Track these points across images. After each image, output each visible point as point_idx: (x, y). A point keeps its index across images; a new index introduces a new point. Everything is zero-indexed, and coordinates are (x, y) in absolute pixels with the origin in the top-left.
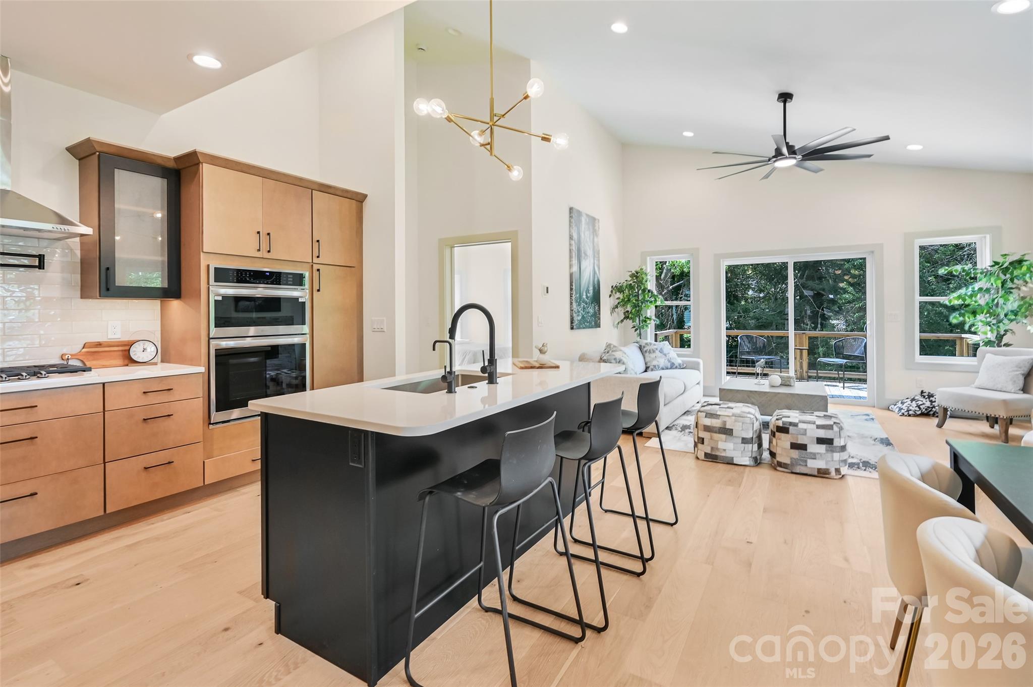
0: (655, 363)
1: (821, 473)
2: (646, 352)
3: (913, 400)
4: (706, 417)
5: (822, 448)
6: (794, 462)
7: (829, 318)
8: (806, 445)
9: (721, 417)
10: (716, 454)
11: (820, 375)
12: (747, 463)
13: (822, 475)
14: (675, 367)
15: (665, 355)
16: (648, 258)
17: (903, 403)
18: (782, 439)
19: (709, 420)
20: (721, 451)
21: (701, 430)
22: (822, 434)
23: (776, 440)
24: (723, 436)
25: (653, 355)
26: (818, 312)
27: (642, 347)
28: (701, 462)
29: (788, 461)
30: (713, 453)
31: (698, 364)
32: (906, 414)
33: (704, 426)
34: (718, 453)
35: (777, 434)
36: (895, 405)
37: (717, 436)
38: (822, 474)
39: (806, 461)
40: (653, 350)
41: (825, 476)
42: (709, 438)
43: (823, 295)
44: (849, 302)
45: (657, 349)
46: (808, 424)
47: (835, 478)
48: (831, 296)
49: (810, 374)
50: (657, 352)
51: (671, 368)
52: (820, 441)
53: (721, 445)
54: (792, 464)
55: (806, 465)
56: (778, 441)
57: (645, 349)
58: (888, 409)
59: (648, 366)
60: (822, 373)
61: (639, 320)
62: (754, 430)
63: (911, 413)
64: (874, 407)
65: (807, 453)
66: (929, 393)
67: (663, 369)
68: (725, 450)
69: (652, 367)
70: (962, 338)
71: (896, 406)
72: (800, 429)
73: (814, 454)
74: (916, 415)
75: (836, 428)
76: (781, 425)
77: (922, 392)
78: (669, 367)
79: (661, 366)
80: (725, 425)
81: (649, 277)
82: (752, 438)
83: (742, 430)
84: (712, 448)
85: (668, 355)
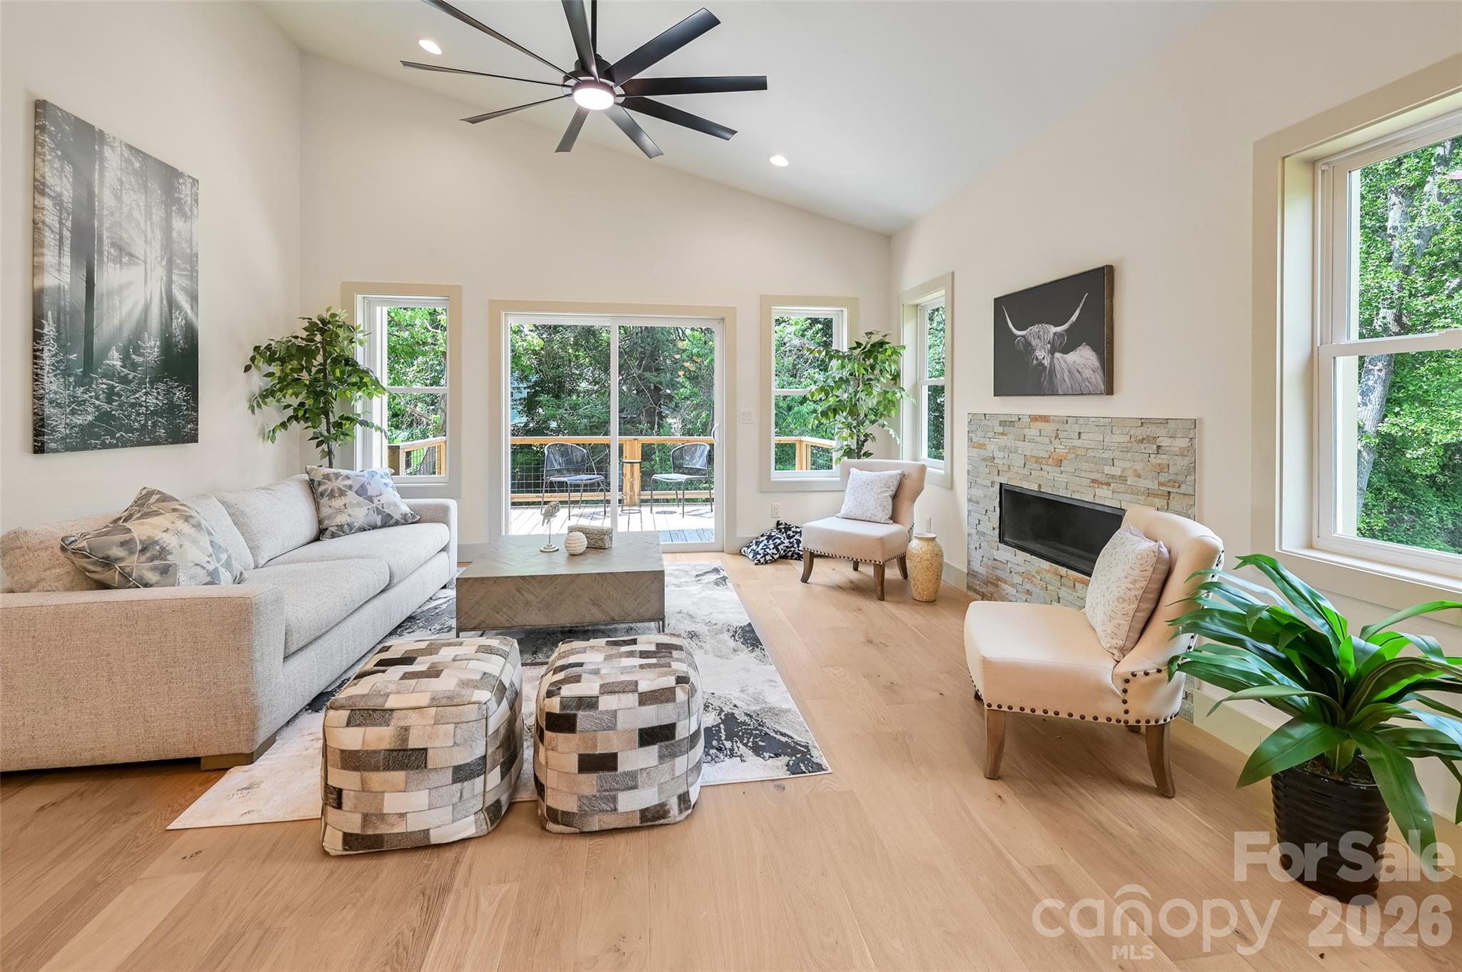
0: (341, 519)
1: (649, 820)
2: (322, 495)
3: (770, 537)
4: (348, 724)
5: (650, 755)
6: (588, 806)
7: (667, 416)
8: (615, 756)
9: (395, 714)
10: (378, 832)
11: (655, 497)
12: (471, 832)
13: (649, 823)
14: (392, 522)
15: (370, 499)
16: (359, 297)
17: (758, 544)
18: (559, 749)
19: (360, 730)
20: (392, 820)
21: (333, 766)
22: (652, 716)
23: (546, 749)
24: (399, 776)
25: (338, 503)
26: (655, 409)
27: (316, 484)
28: (332, 864)
29: (570, 805)
30: (370, 832)
31: (445, 509)
32: (762, 560)
33: (343, 751)
34: (383, 829)
35: (548, 734)
36: (748, 547)
37: (377, 779)
38: (653, 818)
39: (614, 799)
40: (340, 489)
41: (657, 823)
42: (358, 786)
43: (660, 390)
44: (687, 398)
45: (350, 487)
46: (621, 695)
47: (678, 819)
48: (668, 391)
49: (642, 497)
50: (351, 494)
51: (383, 526)
52: (649, 736)
53: (392, 803)
54: (583, 814)
55: (616, 810)
56: (550, 753)
57: (321, 489)
58: (740, 554)
59: (324, 526)
60: (658, 494)
61: (328, 423)
62: (490, 732)
63: (768, 558)
64: (723, 551)
65: (617, 776)
66: (786, 524)
67: (364, 530)
68: (402, 816)
69: (333, 529)
70: (801, 442)
71: (749, 550)
72: (602, 713)
73: (633, 775)
74: (774, 561)
75: (681, 695)
76: (557, 710)
77: (778, 524)
78: (379, 524)
79: (357, 525)
80: (405, 739)
81: (360, 336)
82: (485, 755)
83: (455, 744)
84: (366, 818)
85: (375, 500)
